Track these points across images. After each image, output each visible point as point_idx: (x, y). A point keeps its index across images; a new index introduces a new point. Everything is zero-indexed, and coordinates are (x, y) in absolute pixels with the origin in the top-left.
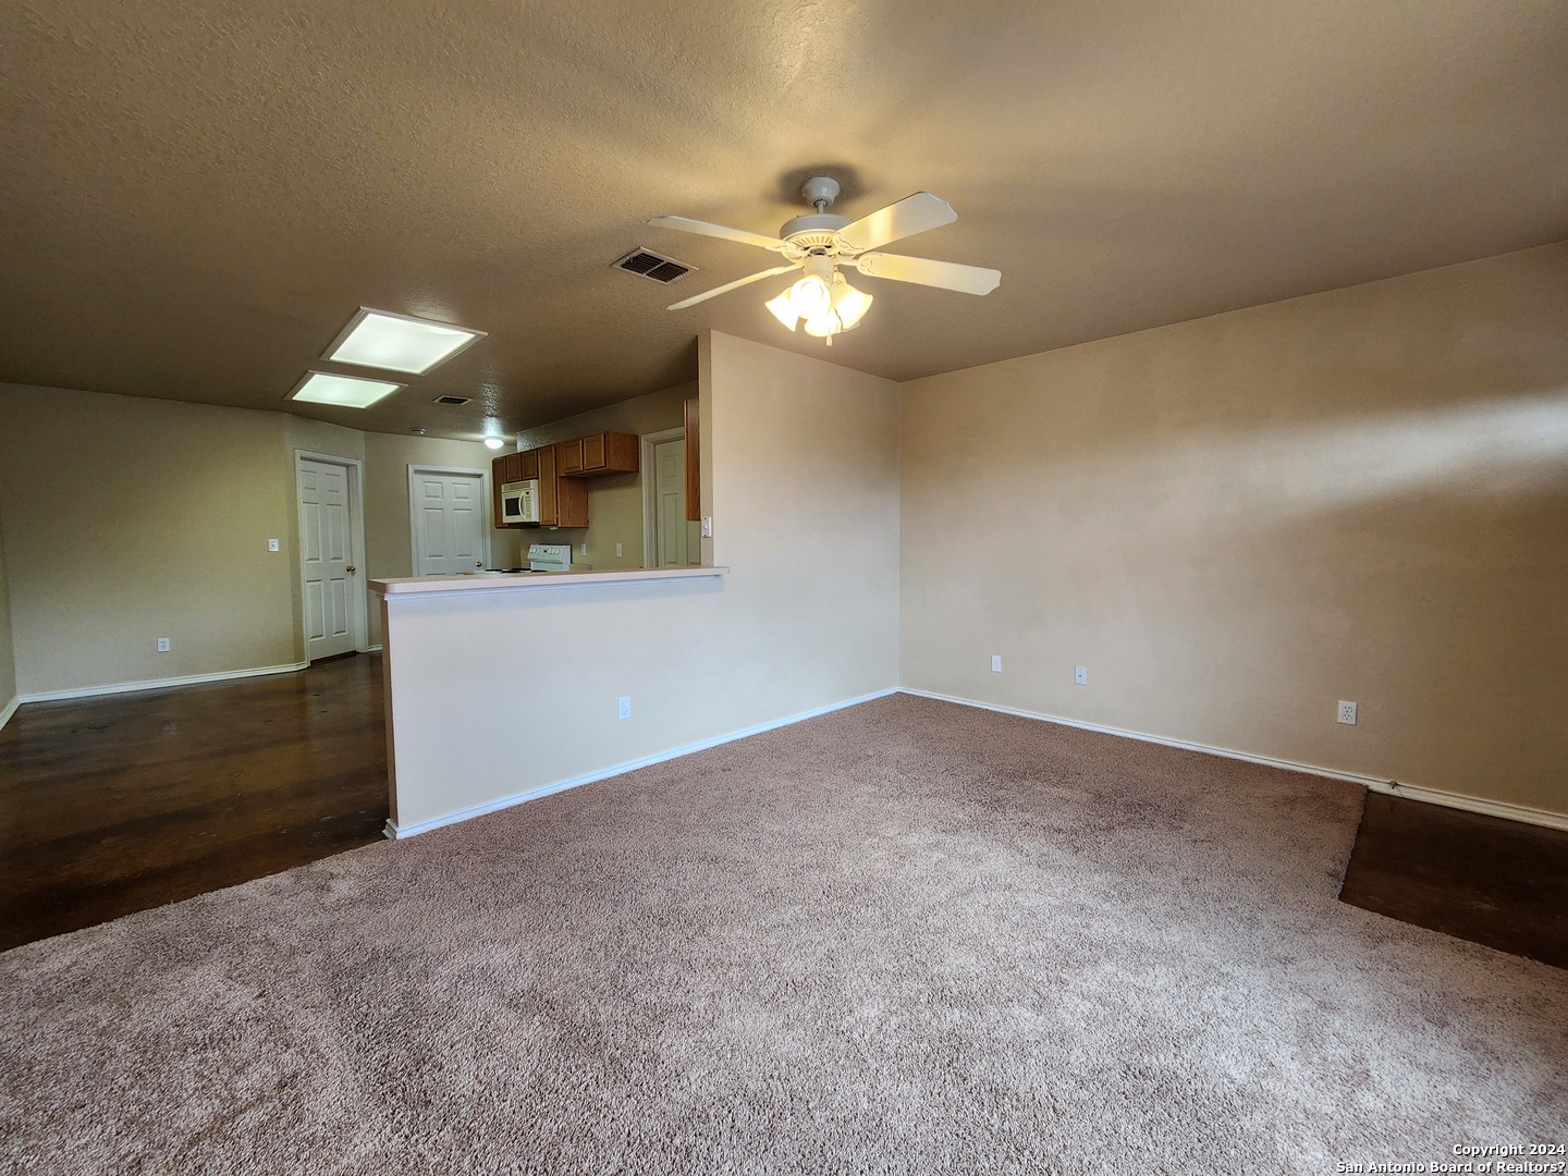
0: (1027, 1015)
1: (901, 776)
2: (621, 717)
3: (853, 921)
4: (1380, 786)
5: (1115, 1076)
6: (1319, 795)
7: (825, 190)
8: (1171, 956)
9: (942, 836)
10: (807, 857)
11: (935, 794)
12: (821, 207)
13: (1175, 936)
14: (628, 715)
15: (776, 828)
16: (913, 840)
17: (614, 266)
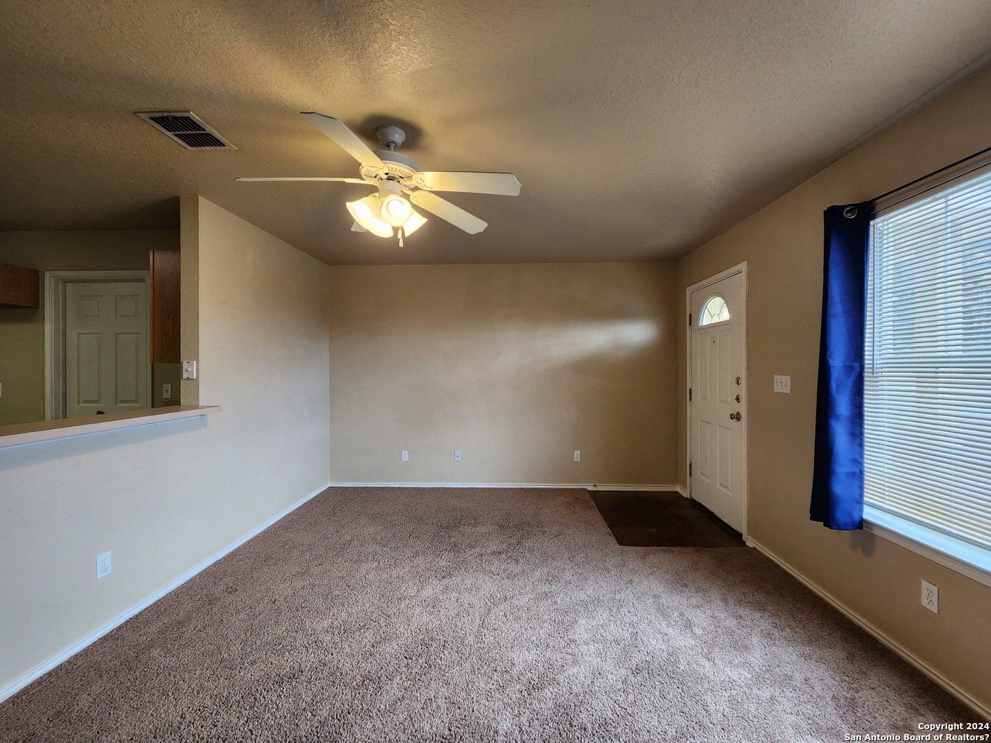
0: (575, 670)
1: (385, 549)
2: (100, 575)
3: (443, 667)
4: (590, 488)
5: (631, 677)
6: (575, 497)
7: (397, 136)
8: (597, 601)
9: (445, 582)
10: (369, 637)
11: (416, 554)
12: (392, 147)
13: (590, 590)
14: (109, 571)
15: (326, 624)
16: (428, 592)
17: (140, 115)
